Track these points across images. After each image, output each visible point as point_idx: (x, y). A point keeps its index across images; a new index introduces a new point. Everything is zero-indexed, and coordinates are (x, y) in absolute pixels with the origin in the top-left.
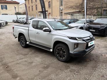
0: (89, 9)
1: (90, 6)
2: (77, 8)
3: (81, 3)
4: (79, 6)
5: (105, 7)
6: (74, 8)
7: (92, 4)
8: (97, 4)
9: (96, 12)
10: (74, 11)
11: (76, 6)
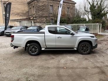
0: (39, 17)
1: (39, 15)
2: (24, 15)
3: (27, 11)
4: (26, 13)
5: (51, 17)
6: (21, 15)
7: (41, 13)
8: (45, 13)
9: (45, 20)
10: (21, 18)
11: (22, 13)
